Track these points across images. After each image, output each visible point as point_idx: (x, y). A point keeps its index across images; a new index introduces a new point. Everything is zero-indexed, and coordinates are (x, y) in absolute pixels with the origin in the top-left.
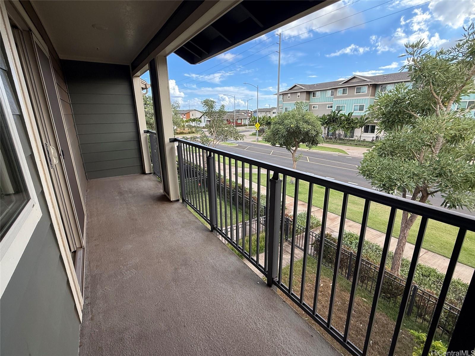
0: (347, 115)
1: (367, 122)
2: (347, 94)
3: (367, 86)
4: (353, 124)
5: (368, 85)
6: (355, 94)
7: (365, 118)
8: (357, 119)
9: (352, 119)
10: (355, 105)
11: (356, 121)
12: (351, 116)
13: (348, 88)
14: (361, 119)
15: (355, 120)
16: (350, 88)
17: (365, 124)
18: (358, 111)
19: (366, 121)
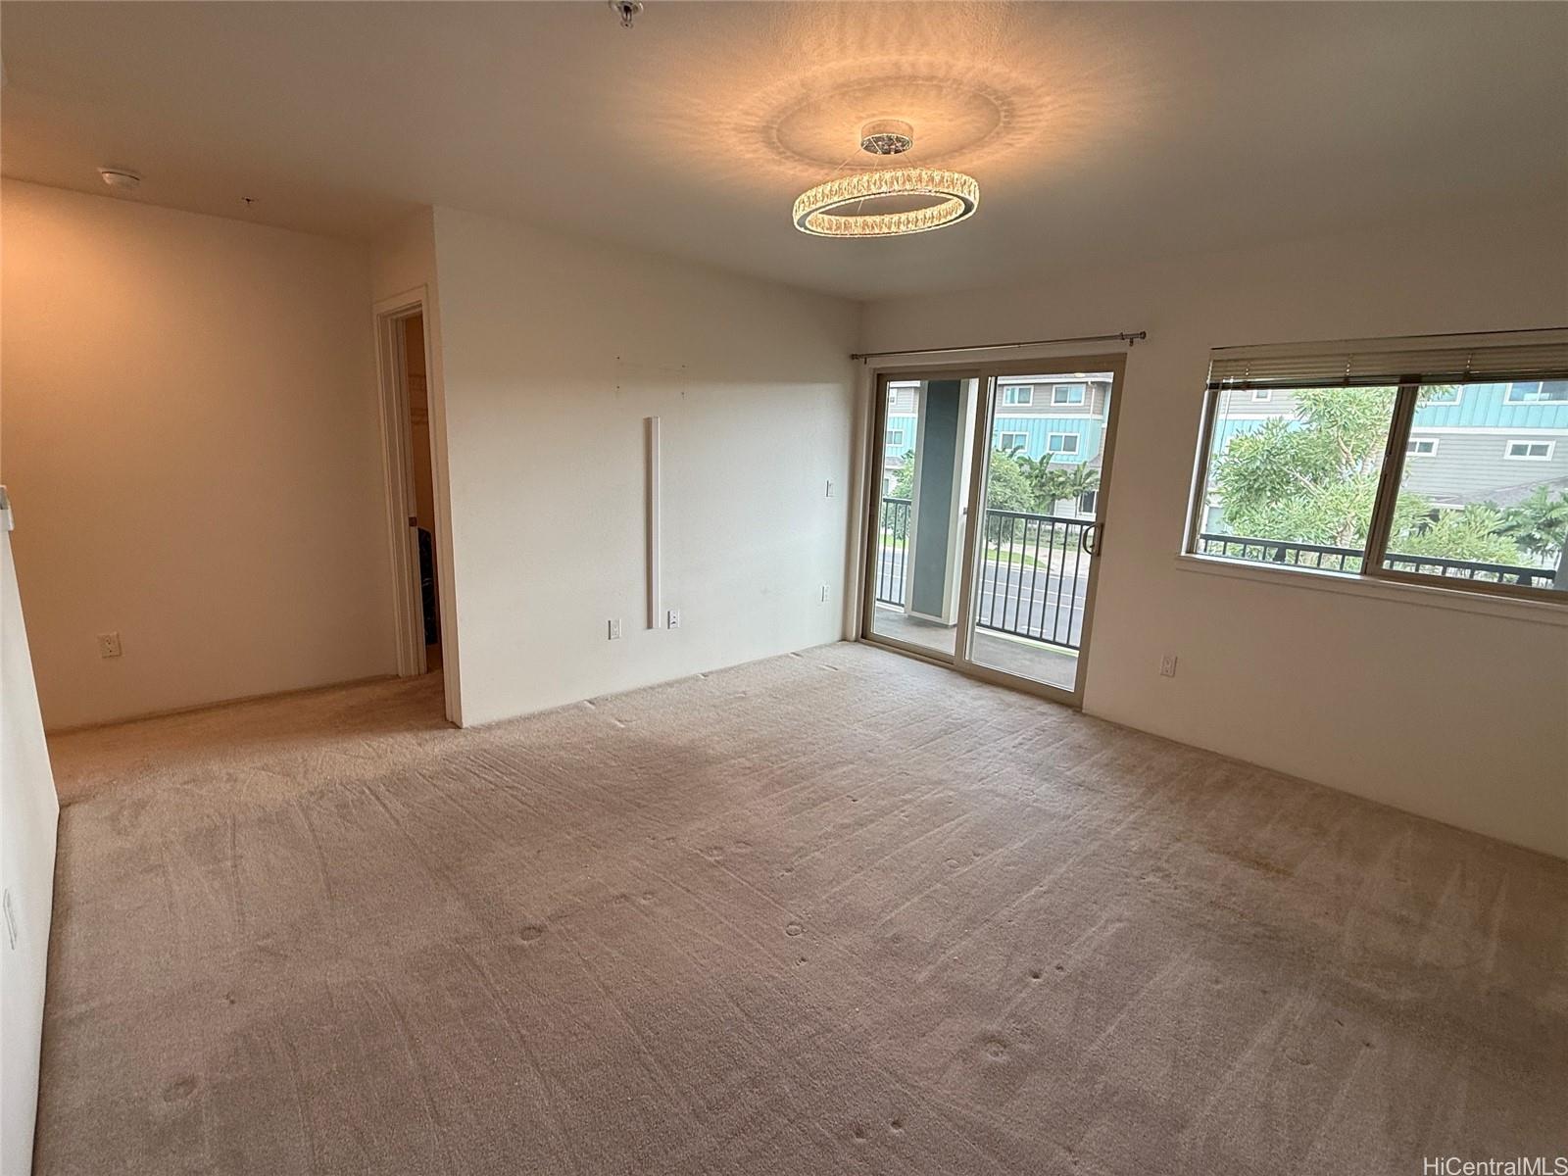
0: (1037, 460)
1: (1091, 483)
2: (1030, 405)
3: (1085, 385)
4: (1053, 485)
5: (1087, 383)
6: (1053, 404)
7: (1084, 474)
8: (1065, 473)
9: (1051, 473)
10: (1054, 434)
11: (1061, 479)
12: (1047, 463)
13: (1032, 387)
14: (1075, 474)
15: (1060, 476)
16: (1037, 387)
17: (1086, 489)
18: (1062, 452)
19: (1088, 481)
